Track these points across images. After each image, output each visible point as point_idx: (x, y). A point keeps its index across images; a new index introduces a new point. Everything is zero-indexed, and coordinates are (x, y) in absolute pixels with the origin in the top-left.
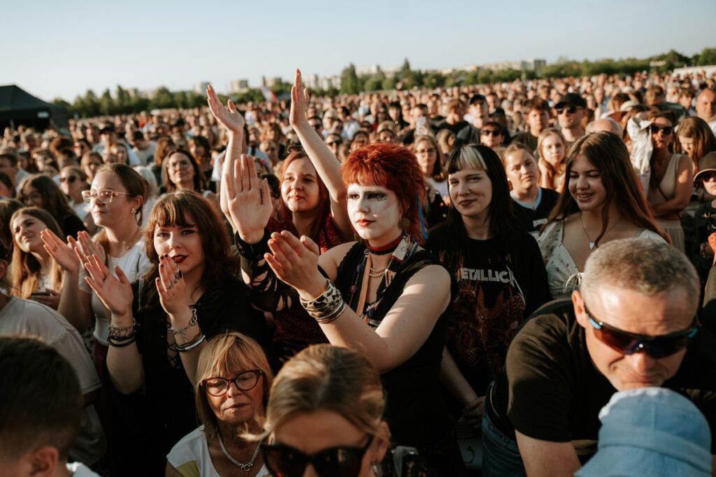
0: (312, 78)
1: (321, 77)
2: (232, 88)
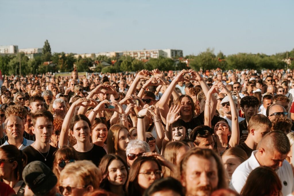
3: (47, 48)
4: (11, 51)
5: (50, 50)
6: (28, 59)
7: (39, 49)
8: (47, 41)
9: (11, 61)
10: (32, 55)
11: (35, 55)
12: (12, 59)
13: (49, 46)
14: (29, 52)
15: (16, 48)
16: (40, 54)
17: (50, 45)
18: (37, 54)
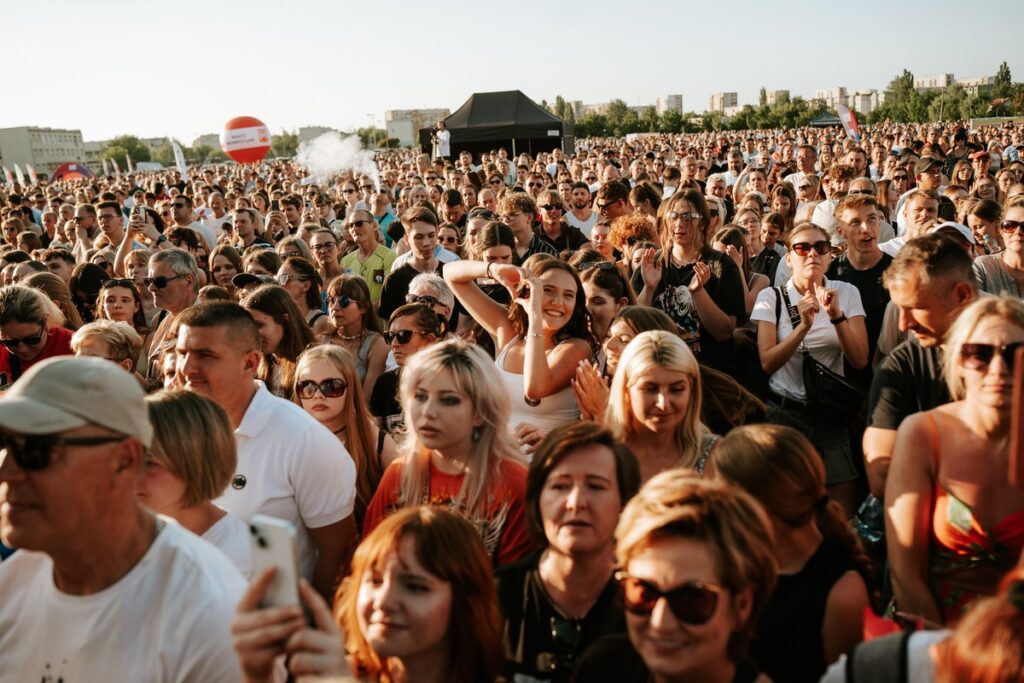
0: (836, 94)
1: (850, 92)
2: (712, 105)
3: (1005, 75)
4: (942, 83)
5: (1009, 80)
6: (966, 95)
7: (990, 78)
8: (1005, 63)
9: (937, 99)
10: (976, 88)
11: (980, 87)
12: (938, 96)
13: (1008, 72)
14: (973, 83)
15: (949, 79)
16: (990, 86)
17: (1010, 69)
18: (985, 86)
